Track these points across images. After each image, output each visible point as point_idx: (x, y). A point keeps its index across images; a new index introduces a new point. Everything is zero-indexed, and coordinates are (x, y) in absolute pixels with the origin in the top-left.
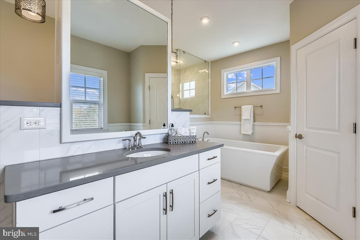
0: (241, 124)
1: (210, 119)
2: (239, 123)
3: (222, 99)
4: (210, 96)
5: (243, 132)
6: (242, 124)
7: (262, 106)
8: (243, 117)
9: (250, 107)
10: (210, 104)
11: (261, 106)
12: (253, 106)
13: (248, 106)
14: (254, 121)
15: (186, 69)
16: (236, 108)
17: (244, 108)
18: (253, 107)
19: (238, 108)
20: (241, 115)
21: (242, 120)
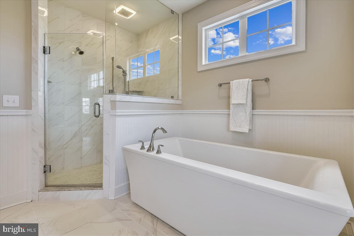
0: (229, 114)
1: (180, 107)
2: (226, 111)
3: (198, 72)
4: (180, 70)
5: (232, 128)
6: (231, 114)
7: (269, 80)
8: (233, 101)
9: (246, 82)
10: (180, 82)
11: (267, 80)
12: (251, 80)
13: (241, 80)
14: (253, 108)
15: (148, 31)
16: (220, 85)
17: (234, 84)
18: (251, 83)
19: (224, 85)
20: (229, 97)
21: (231, 106)
